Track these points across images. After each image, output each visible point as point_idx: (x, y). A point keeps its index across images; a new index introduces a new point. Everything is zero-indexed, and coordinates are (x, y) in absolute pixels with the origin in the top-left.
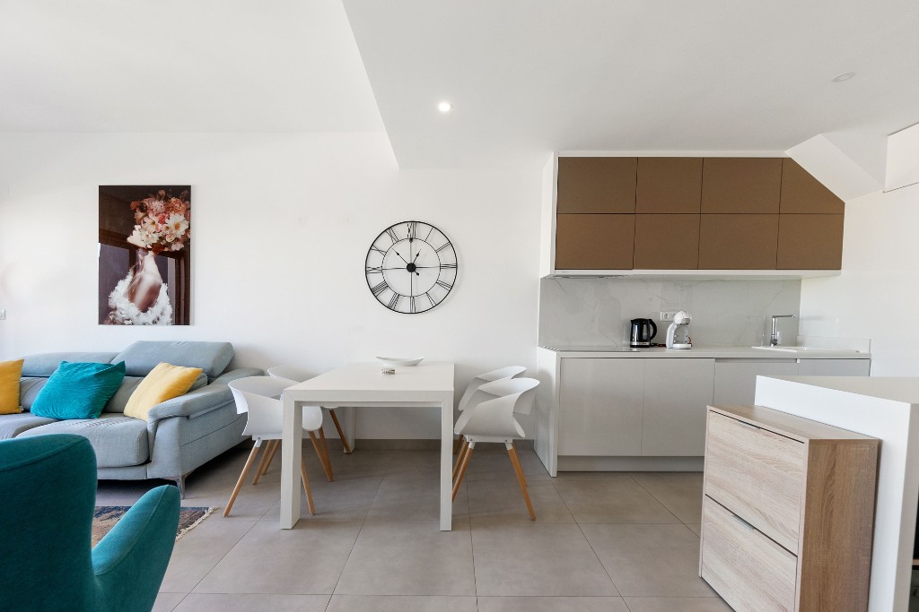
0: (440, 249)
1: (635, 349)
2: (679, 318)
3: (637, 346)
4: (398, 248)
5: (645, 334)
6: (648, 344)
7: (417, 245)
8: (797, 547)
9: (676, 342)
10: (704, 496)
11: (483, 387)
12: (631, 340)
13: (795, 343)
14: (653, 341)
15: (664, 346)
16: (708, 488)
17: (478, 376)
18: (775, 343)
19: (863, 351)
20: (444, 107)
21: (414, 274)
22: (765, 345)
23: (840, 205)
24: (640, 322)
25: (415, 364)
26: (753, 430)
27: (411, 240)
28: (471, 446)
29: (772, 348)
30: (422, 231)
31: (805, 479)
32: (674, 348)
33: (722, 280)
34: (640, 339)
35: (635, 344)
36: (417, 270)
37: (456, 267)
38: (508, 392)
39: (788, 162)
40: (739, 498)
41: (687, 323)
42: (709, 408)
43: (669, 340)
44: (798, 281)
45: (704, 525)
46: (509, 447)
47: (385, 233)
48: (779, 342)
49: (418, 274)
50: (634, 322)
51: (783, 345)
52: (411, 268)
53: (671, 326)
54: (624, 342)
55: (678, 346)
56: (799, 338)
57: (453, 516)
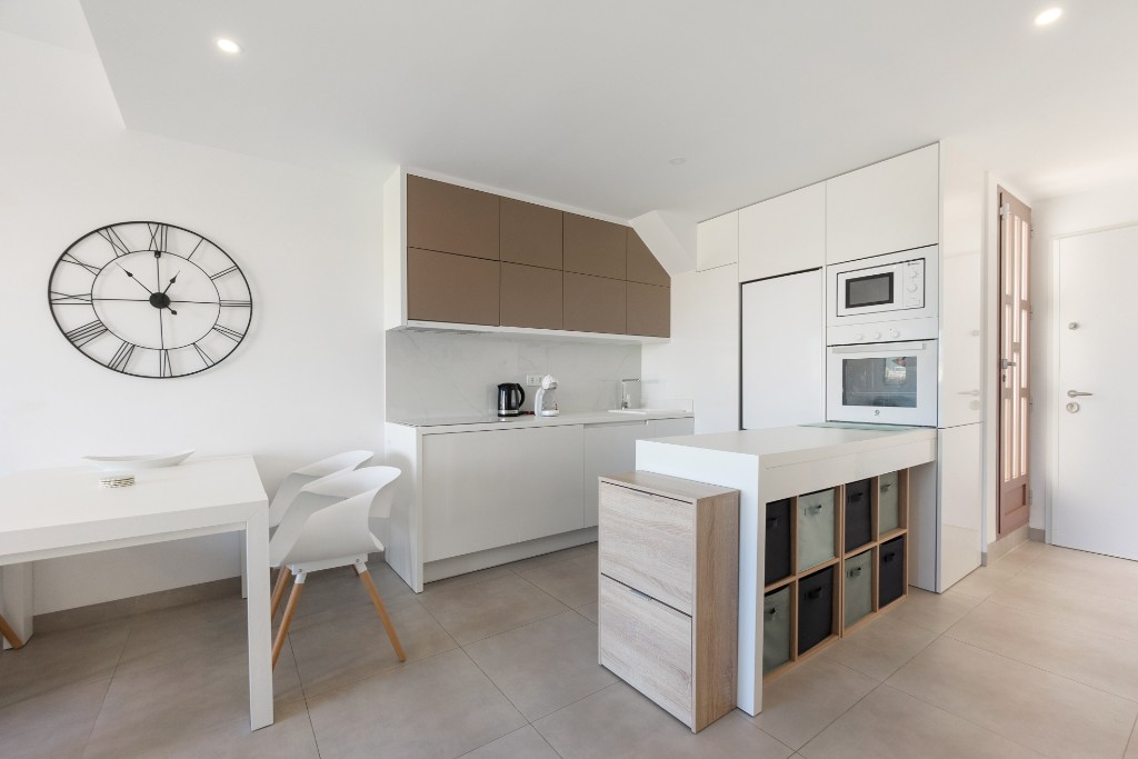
0: (219, 275)
1: (503, 419)
2: (546, 383)
3: (506, 416)
4: (129, 263)
5: (513, 401)
6: (516, 412)
7: (169, 265)
8: (690, 608)
9: (545, 409)
10: (600, 576)
11: (310, 487)
12: (499, 408)
13: (640, 406)
14: (522, 408)
15: (533, 413)
16: (603, 566)
17: (297, 471)
18: (625, 405)
19: (689, 410)
20: (228, 46)
21: (166, 311)
22: (618, 408)
23: (667, 278)
24: (508, 388)
25: (175, 463)
26: (645, 497)
27: (158, 254)
28: (299, 580)
29: (624, 411)
30: (181, 243)
31: (695, 539)
32: (543, 415)
33: (582, 342)
34: (509, 407)
35: (503, 412)
36: (172, 306)
37: (251, 304)
38: (355, 490)
39: (629, 232)
40: (636, 571)
41: (553, 388)
42: (601, 479)
43: (537, 408)
44: (639, 347)
45: (602, 606)
46: (362, 569)
47: (96, 235)
48: (629, 405)
49: (174, 313)
50: (501, 387)
51: (633, 408)
52: (160, 300)
53: (539, 391)
54: (490, 411)
55: (547, 413)
56: (643, 401)
57: (275, 697)
